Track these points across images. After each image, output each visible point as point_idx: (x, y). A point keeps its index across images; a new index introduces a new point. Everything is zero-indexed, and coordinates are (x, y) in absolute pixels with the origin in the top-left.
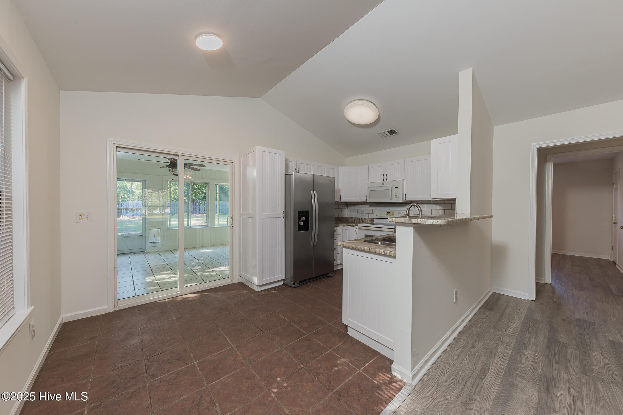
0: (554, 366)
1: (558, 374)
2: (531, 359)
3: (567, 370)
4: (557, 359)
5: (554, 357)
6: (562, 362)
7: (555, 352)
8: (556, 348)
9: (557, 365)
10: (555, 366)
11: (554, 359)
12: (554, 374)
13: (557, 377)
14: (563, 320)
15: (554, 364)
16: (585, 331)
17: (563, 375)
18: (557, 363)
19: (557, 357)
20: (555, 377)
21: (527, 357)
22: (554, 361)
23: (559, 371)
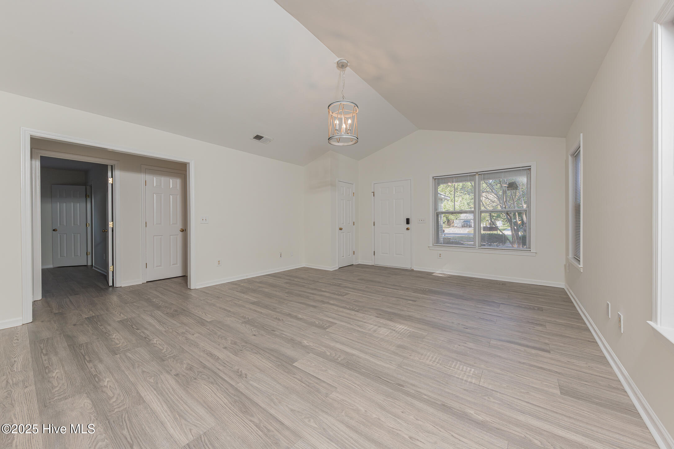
0: (88, 366)
1: (96, 370)
2: (63, 376)
3: (101, 361)
4: (88, 359)
5: (85, 358)
6: (94, 358)
7: (83, 355)
8: (82, 351)
9: (91, 364)
10: (90, 365)
11: (85, 360)
12: (93, 372)
13: (97, 372)
14: (74, 325)
15: (87, 365)
16: (98, 324)
17: (101, 367)
18: (90, 361)
19: (86, 357)
20: (95, 374)
21: (58, 377)
22: (86, 362)
23: (95, 366)
